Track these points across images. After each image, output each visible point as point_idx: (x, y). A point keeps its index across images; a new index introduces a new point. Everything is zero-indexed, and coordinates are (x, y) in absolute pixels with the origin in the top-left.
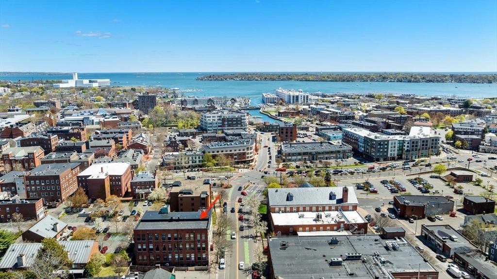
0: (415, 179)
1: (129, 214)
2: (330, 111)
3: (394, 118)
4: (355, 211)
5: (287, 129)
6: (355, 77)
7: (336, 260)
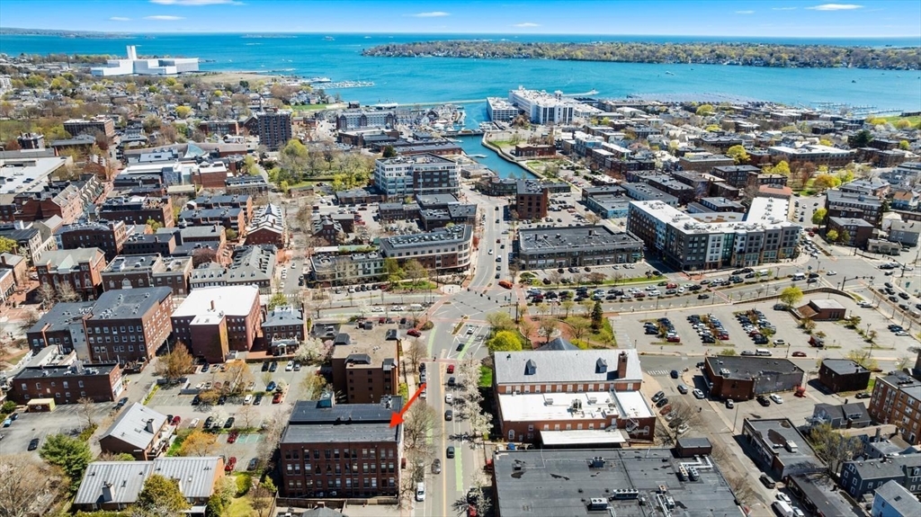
0: (748, 313)
1: (264, 389)
2: (611, 150)
3: (726, 173)
4: (637, 392)
5: (530, 197)
6: (664, 54)
7: (598, 503)
